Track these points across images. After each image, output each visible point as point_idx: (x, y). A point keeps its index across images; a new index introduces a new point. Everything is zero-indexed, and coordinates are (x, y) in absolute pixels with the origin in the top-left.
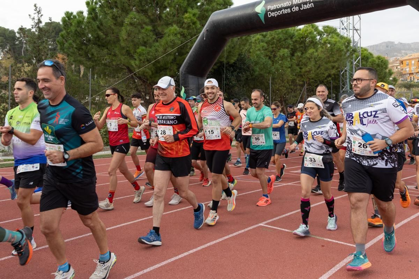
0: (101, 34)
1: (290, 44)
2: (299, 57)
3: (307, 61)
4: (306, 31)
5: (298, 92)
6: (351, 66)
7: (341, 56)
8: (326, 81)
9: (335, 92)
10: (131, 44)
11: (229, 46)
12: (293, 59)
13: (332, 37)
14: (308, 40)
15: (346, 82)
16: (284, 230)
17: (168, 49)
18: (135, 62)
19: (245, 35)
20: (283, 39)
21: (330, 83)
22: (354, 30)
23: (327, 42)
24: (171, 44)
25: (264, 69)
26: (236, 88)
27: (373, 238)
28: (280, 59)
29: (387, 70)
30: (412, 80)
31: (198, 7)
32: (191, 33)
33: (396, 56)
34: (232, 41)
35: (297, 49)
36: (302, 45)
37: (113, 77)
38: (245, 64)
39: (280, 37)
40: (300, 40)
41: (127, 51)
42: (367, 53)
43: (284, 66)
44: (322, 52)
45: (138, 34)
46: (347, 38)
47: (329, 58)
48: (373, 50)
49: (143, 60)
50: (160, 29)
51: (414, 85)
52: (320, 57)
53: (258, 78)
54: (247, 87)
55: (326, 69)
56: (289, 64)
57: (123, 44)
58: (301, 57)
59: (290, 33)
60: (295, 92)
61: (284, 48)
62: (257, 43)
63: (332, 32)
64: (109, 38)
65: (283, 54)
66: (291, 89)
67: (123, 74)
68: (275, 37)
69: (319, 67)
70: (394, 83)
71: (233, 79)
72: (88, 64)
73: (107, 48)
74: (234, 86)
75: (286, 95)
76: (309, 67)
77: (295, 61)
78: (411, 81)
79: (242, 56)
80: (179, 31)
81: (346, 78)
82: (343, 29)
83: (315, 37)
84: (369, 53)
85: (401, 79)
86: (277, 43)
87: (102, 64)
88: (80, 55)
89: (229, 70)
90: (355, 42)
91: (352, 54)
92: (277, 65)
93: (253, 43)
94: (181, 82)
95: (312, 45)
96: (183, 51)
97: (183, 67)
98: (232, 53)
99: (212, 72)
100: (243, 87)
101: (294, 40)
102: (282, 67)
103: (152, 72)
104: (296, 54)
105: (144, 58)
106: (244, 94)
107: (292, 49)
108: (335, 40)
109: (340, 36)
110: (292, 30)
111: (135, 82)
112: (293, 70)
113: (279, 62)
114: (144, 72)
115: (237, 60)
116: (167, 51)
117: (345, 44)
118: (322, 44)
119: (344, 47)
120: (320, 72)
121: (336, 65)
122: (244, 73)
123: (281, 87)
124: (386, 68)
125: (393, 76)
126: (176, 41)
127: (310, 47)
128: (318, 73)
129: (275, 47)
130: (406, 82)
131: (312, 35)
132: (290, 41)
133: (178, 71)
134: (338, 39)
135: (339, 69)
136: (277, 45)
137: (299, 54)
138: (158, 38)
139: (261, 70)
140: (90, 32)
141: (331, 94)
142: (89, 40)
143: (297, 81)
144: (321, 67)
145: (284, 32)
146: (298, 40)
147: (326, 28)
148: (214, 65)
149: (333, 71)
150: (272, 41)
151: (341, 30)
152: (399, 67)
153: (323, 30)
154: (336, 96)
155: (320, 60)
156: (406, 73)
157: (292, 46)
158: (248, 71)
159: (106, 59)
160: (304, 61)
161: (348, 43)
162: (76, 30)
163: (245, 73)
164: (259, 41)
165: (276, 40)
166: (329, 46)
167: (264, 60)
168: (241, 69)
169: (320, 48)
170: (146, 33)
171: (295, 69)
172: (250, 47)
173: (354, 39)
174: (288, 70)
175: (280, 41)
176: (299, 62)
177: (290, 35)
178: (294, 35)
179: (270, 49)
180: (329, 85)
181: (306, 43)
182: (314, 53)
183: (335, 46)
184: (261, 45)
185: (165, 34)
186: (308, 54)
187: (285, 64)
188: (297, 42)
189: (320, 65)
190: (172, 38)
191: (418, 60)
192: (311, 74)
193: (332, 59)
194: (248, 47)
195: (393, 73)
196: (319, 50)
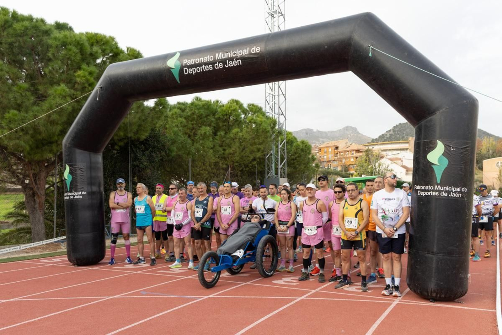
1: (212, 121)
2: (222, 137)
3: (232, 142)
4: (230, 108)
5: (221, 177)
6: (276, 149)
7: (266, 138)
8: (251, 165)
9: (260, 177)
12: (216, 139)
13: (258, 116)
14: (232, 118)
15: (272, 166)
20: (204, 115)
21: (255, 167)
23: (252, 121)
25: (183, 149)
26: (148, 171)
28: (201, 138)
29: (310, 156)
31: (96, 65)
35: (220, 128)
36: (225, 124)
38: (159, 141)
39: (201, 112)
40: (224, 117)
42: (292, 137)
43: (206, 146)
44: (247, 132)
45: (7, 92)
46: (273, 118)
47: (254, 140)
50: (41, 88)
52: (245, 138)
53: (176, 160)
55: (252, 152)
56: (212, 145)
58: (225, 137)
59: (213, 108)
60: (217, 177)
61: (206, 125)
62: (175, 118)
63: (257, 111)
65: (205, 133)
66: (214, 174)
68: (195, 112)
69: (244, 149)
70: (317, 169)
71: (144, 160)
74: (146, 168)
75: (208, 179)
76: (233, 149)
77: (218, 142)
79: (156, 132)
81: (272, 162)
83: (240, 115)
84: (294, 137)
86: (197, 120)
89: (139, 149)
90: (281, 123)
91: (277, 137)
92: (198, 144)
93: (170, 118)
94: (64, 158)
95: (236, 123)
97: (68, 138)
98: (142, 128)
100: (158, 170)
101: (216, 117)
102: (204, 147)
103: (30, 146)
104: (219, 133)
105: (16, 125)
107: (214, 127)
108: (261, 120)
109: (265, 116)
110: (214, 106)
112: (215, 151)
113: (199, 142)
115: (150, 137)
117: (270, 125)
118: (247, 123)
119: (269, 129)
120: (244, 155)
121: (262, 147)
122: (158, 153)
123: (202, 170)
124: (310, 153)
125: (316, 162)
127: (233, 127)
128: (242, 156)
129: (196, 124)
130: (324, 169)
131: (236, 113)
132: (212, 118)
134: (264, 119)
135: (265, 153)
136: (198, 122)
137: (222, 133)
138: (39, 100)
139: (179, 149)
141: (256, 179)
143: (221, 164)
144: (246, 149)
146: (222, 117)
147: (251, 107)
149: (259, 155)
150: (192, 117)
153: (247, 108)
155: (244, 141)
157: (214, 124)
158: (163, 150)
160: (227, 141)
161: (273, 124)
163: (160, 152)
164: (177, 116)
165: (196, 115)
166: (254, 126)
167: (183, 139)
168: (154, 148)
169: (245, 128)
170: (20, 91)
171: (217, 151)
172: (165, 122)
173: (280, 120)
174: (210, 151)
175: (201, 117)
176: (222, 143)
177: (212, 111)
178: (216, 112)
179: (189, 125)
180: (254, 169)
181: (230, 121)
182: (239, 133)
183: (260, 126)
184: (179, 120)
185: (49, 95)
186: (232, 133)
187: (207, 143)
188: (220, 120)
189: (244, 147)
190: (58, 101)
191: (334, 148)
192: (235, 157)
193: (258, 141)
194: (163, 121)
195: (315, 159)
196: (243, 130)
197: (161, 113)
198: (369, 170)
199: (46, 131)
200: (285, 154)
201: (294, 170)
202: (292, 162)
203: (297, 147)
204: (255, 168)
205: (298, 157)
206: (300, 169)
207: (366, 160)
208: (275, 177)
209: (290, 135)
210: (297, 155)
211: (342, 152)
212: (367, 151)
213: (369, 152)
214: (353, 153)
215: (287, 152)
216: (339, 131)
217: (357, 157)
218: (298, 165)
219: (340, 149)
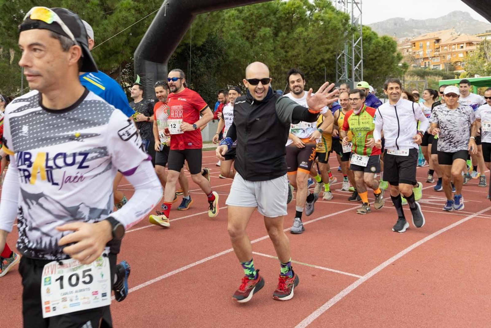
1: (273, 21)
2: (284, 38)
3: (295, 43)
4: (292, 5)
5: (283, 82)
6: (350, 48)
7: (337, 37)
8: (318, 67)
11: (197, 24)
12: (277, 40)
13: (326, 13)
15: (344, 68)
16: (264, 255)
17: (119, 29)
19: (217, 10)
20: (264, 15)
21: (324, 70)
22: (353, 3)
23: (319, 18)
24: (125, 22)
25: (241, 53)
26: (205, 77)
27: (377, 266)
28: (260, 40)
29: (395, 54)
30: (427, 66)
32: (148, 8)
33: (407, 35)
34: (200, 17)
35: (282, 27)
36: (288, 23)
38: (217, 46)
39: (261, 12)
40: (286, 16)
42: (370, 32)
43: (265, 49)
44: (313, 31)
45: (82, 9)
46: (344, 13)
47: (322, 39)
48: (377, 29)
50: (109, 3)
51: (430, 73)
52: (310, 38)
53: (233, 65)
55: (319, 53)
56: (272, 47)
58: (287, 37)
59: (273, 7)
60: (279, 82)
61: (265, 26)
62: (232, 20)
63: (325, 6)
65: (265, 35)
68: (253, 12)
69: (309, 50)
70: (404, 70)
71: (201, 66)
74: (202, 74)
76: (296, 50)
77: (279, 43)
78: (426, 67)
79: (213, 37)
80: (133, 5)
81: (344, 63)
82: (339, 2)
83: (304, 12)
84: (373, 32)
85: (413, 65)
86: (256, 21)
88: (10, 36)
89: (196, 55)
90: (355, 18)
91: (350, 34)
92: (256, 47)
93: (227, 20)
94: (135, 69)
95: (300, 22)
96: (139, 31)
97: (139, 51)
98: (200, 34)
99: (174, 56)
100: (214, 76)
101: (277, 16)
102: (263, 50)
103: (99, 56)
104: (280, 34)
106: (215, 84)
107: (275, 27)
108: (329, 16)
109: (335, 11)
110: (275, 4)
112: (276, 54)
113: (259, 45)
115: (207, 42)
116: (118, 31)
117: (342, 21)
118: (313, 21)
119: (340, 25)
120: (310, 57)
121: (331, 47)
122: (214, 58)
124: (394, 51)
125: (402, 61)
126: (129, 18)
127: (298, 26)
128: (308, 58)
129: (255, 25)
130: (420, 68)
131: (301, 10)
132: (272, 18)
133: (133, 55)
134: (334, 15)
135: (335, 53)
136: (257, 23)
137: (284, 34)
138: (107, 14)
139: (237, 54)
143: (282, 68)
144: (312, 50)
145: (265, 6)
146: (284, 16)
148: (177, 48)
149: (327, 56)
150: (250, 18)
151: (337, 3)
152: (410, 50)
153: (314, 4)
155: (310, 41)
156: (419, 58)
157: (275, 24)
158: (220, 56)
160: (290, 42)
161: (345, 20)
162: (5, 5)
163: (217, 57)
164: (234, 18)
165: (255, 16)
166: (322, 23)
167: (241, 42)
168: (211, 53)
169: (310, 26)
170: (92, 8)
171: (279, 53)
172: (222, 25)
173: (354, 14)
174: (271, 55)
175: (260, 18)
176: (284, 44)
177: (273, 10)
178: (278, 11)
179: (247, 27)
180: (322, 73)
181: (293, 20)
182: (304, 33)
183: (329, 23)
184: (237, 23)
185: (116, 9)
186: (295, 34)
187: (267, 46)
188: (281, 19)
189: (310, 48)
190: (124, 14)
191: (434, 41)
192: (299, 59)
193: (326, 40)
194: (220, 25)
195: (402, 58)
196: (309, 29)
198: (485, 69)
199: (113, 43)
200: (360, 55)
201: (373, 72)
202: (371, 62)
203: (377, 44)
204: (323, 71)
205: (378, 56)
206: (381, 70)
207: (480, 56)
208: (349, 81)
209: (368, 31)
210: (377, 54)
211: (446, 46)
212: (482, 44)
213: (486, 45)
214: (462, 47)
215: (363, 51)
216: (443, 18)
217: (467, 52)
218: (378, 65)
219: (442, 42)
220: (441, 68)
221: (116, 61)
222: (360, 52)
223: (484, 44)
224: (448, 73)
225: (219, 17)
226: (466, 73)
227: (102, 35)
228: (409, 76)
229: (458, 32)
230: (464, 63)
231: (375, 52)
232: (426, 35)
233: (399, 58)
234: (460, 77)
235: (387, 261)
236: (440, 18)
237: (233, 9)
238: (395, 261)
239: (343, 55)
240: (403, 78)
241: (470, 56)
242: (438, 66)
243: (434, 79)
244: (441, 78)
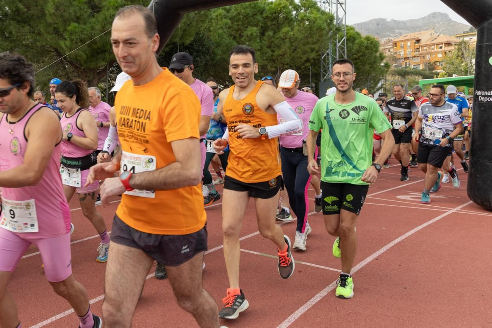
0: (21, 6)
1: (259, 21)
2: (270, 38)
3: (281, 42)
4: (279, 5)
6: (334, 48)
7: (322, 36)
8: (304, 67)
9: (315, 80)
10: (61, 19)
11: (184, 23)
12: (263, 40)
13: (311, 13)
14: (281, 16)
15: (328, 68)
16: (252, 252)
18: (65, 43)
19: (205, 10)
20: (251, 14)
21: (309, 69)
22: (337, 4)
23: (305, 18)
28: (247, 39)
29: (378, 54)
30: (408, 66)
33: (389, 36)
34: (188, 16)
35: (268, 27)
36: (274, 22)
37: (37, 62)
38: (204, 45)
39: (248, 12)
40: (272, 16)
41: (55, 28)
42: (354, 32)
44: (298, 30)
45: (69, 7)
46: (329, 13)
47: (307, 39)
48: (361, 29)
49: (75, 40)
50: (96, 1)
51: (410, 72)
52: (296, 38)
53: (221, 63)
54: (207, 75)
55: (304, 53)
56: (259, 46)
57: (49, 20)
58: (273, 37)
59: (260, 7)
61: (252, 26)
62: (219, 19)
63: (310, 6)
64: (31, 12)
65: (252, 34)
67: (50, 58)
68: (241, 12)
69: (295, 50)
70: (386, 70)
72: (5, 45)
73: (29, 25)
76: (282, 50)
77: (266, 42)
78: (406, 67)
79: (200, 36)
80: (121, 3)
81: (328, 62)
82: (324, 2)
83: (290, 12)
84: (356, 32)
85: (394, 65)
86: (242, 20)
87: (22, 45)
90: (339, 19)
91: (335, 34)
93: (214, 19)
95: (286, 22)
98: (187, 32)
99: (162, 55)
100: (202, 74)
101: (264, 16)
103: (87, 54)
104: (267, 34)
105: (76, 37)
107: (262, 27)
108: (315, 16)
109: (320, 11)
110: (261, 3)
111: (65, 68)
112: (263, 53)
114: (77, 55)
115: (194, 41)
116: (106, 28)
117: (327, 22)
118: (299, 21)
119: (325, 25)
120: (296, 56)
121: (316, 47)
122: (202, 57)
124: (377, 51)
125: (384, 61)
127: (284, 25)
128: (294, 57)
129: (242, 25)
130: (401, 68)
131: (287, 10)
132: (259, 17)
134: (319, 15)
135: (320, 52)
136: (244, 23)
137: (271, 33)
138: (94, 12)
140: (7, 4)
141: (310, 83)
142: (6, 15)
143: (269, 67)
144: (298, 50)
145: (252, 6)
146: (270, 15)
147: (304, 2)
148: (165, 48)
149: (313, 55)
150: (237, 17)
151: (322, 3)
152: (392, 50)
153: (299, 4)
154: (316, 86)
155: (296, 41)
156: (400, 57)
157: (262, 23)
158: (208, 55)
159: (28, 39)
160: (276, 42)
161: (330, 20)
163: (205, 56)
164: (222, 18)
165: (242, 15)
166: (307, 23)
167: (228, 41)
168: (198, 52)
169: (296, 26)
170: (80, 5)
171: (265, 53)
172: (210, 24)
173: (338, 15)
174: (257, 54)
175: (247, 17)
176: (270, 43)
177: (260, 10)
178: (264, 10)
179: (234, 27)
180: (307, 72)
181: (279, 19)
182: (289, 32)
183: (314, 23)
184: (224, 22)
185: (103, 7)
186: (282, 33)
187: (254, 45)
188: (268, 18)
189: (296, 47)
190: (112, 12)
191: (415, 41)
192: (285, 58)
193: (311, 39)
194: (208, 24)
195: (384, 57)
196: (295, 28)
197: (205, 16)
198: (462, 68)
199: (101, 41)
200: (344, 54)
203: (361, 44)
204: (308, 71)
205: (362, 56)
207: (458, 56)
209: (351, 31)
210: (360, 54)
211: (426, 46)
212: (460, 44)
213: (463, 45)
214: (441, 47)
215: (347, 51)
216: (423, 19)
217: (446, 52)
218: (361, 65)
219: (423, 42)
220: (421, 67)
221: (104, 59)
222: (344, 52)
223: (461, 45)
224: (427, 72)
225: (207, 16)
226: (444, 72)
227: (90, 33)
228: (390, 76)
229: (437, 33)
230: (443, 63)
231: (358, 52)
232: (407, 36)
233: (382, 58)
234: (439, 77)
235: (371, 256)
236: (420, 19)
237: (221, 8)
238: (378, 256)
239: (328, 54)
240: (385, 77)
241: (449, 56)
242: (418, 66)
243: (414, 79)
244: (421, 77)
